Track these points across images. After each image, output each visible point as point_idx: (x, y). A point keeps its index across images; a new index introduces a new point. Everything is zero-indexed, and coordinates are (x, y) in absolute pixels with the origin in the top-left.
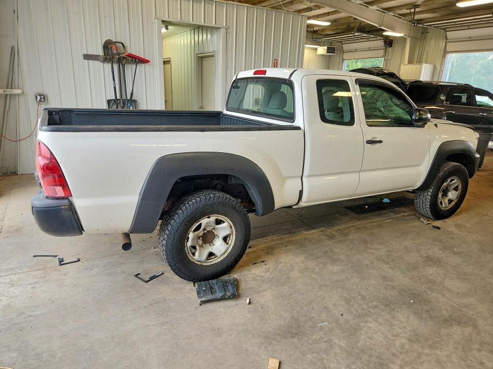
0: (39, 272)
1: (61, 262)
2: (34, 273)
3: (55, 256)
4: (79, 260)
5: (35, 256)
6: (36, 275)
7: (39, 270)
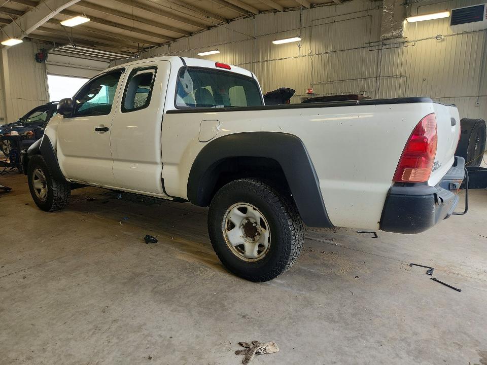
0: (456, 272)
1: (430, 271)
2: (462, 273)
3: (434, 279)
4: (411, 265)
5: (459, 291)
6: (460, 270)
7: (457, 274)
